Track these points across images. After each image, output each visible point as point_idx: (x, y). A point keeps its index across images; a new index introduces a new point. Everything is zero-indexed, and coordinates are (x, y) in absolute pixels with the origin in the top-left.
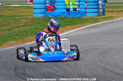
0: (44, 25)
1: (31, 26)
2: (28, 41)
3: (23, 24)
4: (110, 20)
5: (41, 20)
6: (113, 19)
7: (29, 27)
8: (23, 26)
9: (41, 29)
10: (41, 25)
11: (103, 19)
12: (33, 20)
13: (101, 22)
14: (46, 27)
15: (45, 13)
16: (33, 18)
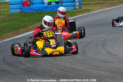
0: (21, 21)
1: (8, 22)
2: (6, 37)
4: (87, 13)
5: (18, 16)
6: (90, 12)
7: (6, 23)
8: (0, 22)
9: (18, 25)
10: (18, 21)
11: (79, 12)
12: (10, 16)
13: (78, 15)
14: (24, 23)
15: (21, 9)
16: (10, 14)
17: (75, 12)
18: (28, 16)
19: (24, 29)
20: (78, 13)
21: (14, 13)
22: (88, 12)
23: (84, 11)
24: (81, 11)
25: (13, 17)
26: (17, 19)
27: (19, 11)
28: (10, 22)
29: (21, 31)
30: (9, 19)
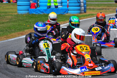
0: (27, 22)
1: (15, 22)
2: (11, 37)
3: (7, 21)
4: (91, 17)
5: (25, 17)
7: (13, 23)
8: (7, 22)
9: (25, 26)
10: (25, 22)
11: (84, 16)
12: (17, 17)
13: (83, 19)
14: (30, 24)
15: (28, 10)
16: (17, 15)
17: (80, 16)
18: (35, 18)
19: (29, 30)
20: (82, 17)
21: (21, 14)
22: (93, 17)
23: (89, 15)
24: (86, 15)
25: (20, 18)
26: (24, 20)
27: (26, 13)
28: (17, 22)
29: (26, 32)
30: (16, 20)
